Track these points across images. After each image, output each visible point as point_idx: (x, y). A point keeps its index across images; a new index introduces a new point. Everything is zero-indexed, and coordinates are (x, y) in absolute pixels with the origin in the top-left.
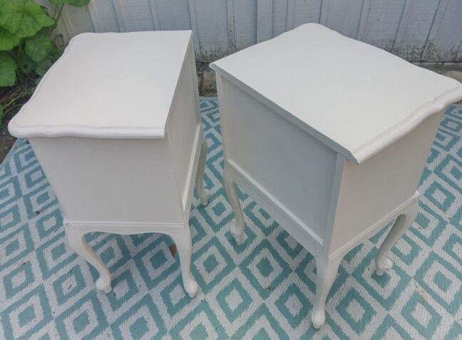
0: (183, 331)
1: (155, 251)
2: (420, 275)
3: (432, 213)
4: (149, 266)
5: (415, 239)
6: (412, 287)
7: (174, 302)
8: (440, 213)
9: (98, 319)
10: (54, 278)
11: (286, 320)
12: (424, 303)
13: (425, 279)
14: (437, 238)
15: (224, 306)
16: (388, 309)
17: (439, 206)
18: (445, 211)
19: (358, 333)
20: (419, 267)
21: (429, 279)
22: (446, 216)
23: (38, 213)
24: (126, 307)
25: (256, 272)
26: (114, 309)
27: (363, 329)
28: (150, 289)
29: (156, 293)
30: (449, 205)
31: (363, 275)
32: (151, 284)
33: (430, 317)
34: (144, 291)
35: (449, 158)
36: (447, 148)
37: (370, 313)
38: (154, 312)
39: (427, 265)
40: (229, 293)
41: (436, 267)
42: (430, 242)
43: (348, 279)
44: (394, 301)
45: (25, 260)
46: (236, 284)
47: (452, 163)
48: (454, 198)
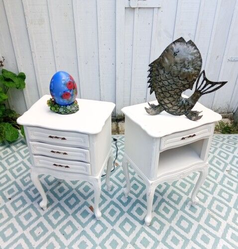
0: (106, 243)
1: (82, 210)
2: (210, 207)
3: (211, 181)
4: (80, 218)
5: (205, 192)
6: (207, 212)
7: (98, 232)
8: (214, 180)
9: (60, 245)
10: (29, 229)
11: (154, 232)
12: (213, 217)
13: (212, 208)
14: (214, 191)
15: (123, 230)
16: (198, 222)
17: (213, 177)
18: (216, 179)
19: (187, 233)
20: (208, 203)
21: (214, 208)
22: (217, 182)
23: (10, 199)
24: (73, 237)
25: (136, 214)
26: (67, 239)
27: (189, 231)
28: (84, 228)
29: (87, 229)
30: (218, 177)
31: (186, 209)
32: (83, 225)
33: (217, 223)
34: (81, 229)
35: (214, 157)
36: (213, 153)
37: (191, 224)
38: (89, 237)
39: (212, 203)
40: (124, 224)
41: (216, 202)
42: (212, 193)
43: (179, 212)
44: (200, 218)
45: (10, 222)
46: (127, 220)
47: (216, 159)
48: (219, 174)
